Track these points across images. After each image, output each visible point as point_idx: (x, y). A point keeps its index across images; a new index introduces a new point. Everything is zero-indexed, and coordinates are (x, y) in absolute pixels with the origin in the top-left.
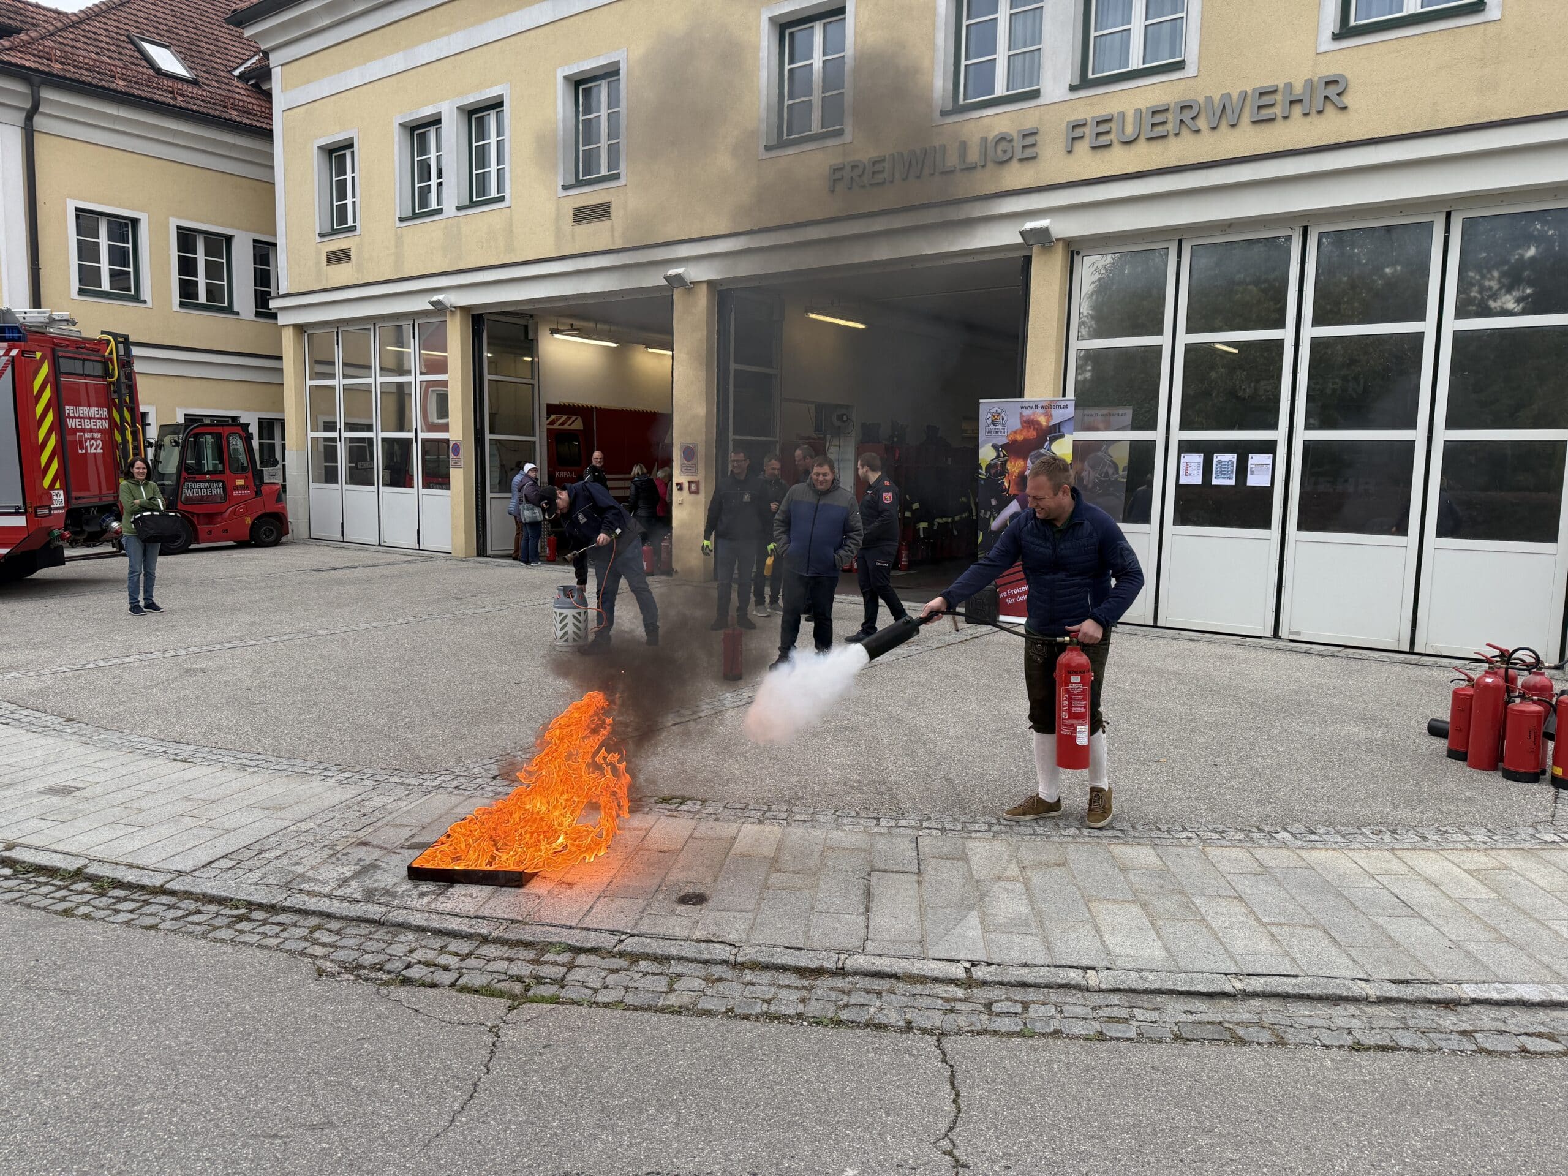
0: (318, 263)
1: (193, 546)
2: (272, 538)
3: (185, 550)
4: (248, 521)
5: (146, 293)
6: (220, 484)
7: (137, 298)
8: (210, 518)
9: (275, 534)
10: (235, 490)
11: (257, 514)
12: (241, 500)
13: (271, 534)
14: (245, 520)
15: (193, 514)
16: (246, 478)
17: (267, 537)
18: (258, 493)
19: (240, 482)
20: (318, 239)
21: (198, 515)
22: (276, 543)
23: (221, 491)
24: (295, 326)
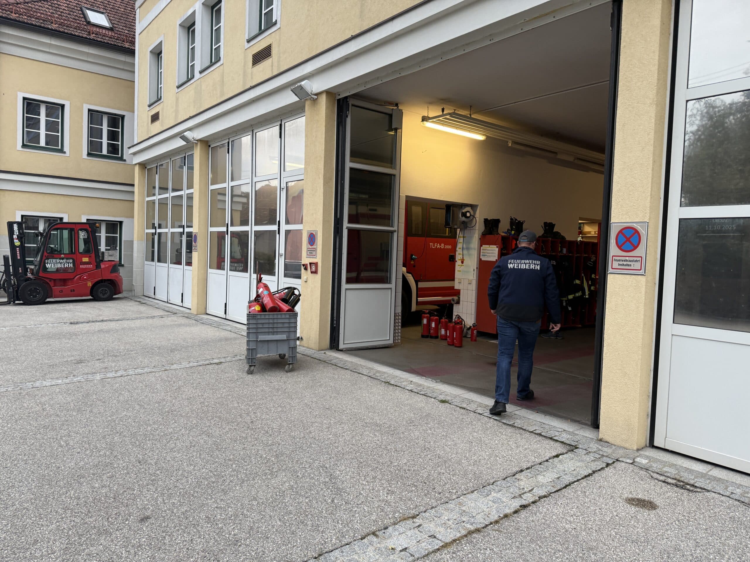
0: (148, 123)
1: (48, 300)
2: (106, 296)
3: (43, 302)
4: (90, 284)
5: (66, 149)
6: (71, 261)
7: (62, 151)
8: (64, 282)
9: (108, 293)
10: (81, 265)
11: (96, 280)
12: (85, 271)
13: (106, 293)
14: (87, 284)
15: (50, 279)
16: (90, 257)
17: (104, 295)
18: (98, 266)
19: (85, 260)
20: (148, 108)
21: (55, 280)
22: (110, 299)
23: (71, 265)
24: (140, 164)
